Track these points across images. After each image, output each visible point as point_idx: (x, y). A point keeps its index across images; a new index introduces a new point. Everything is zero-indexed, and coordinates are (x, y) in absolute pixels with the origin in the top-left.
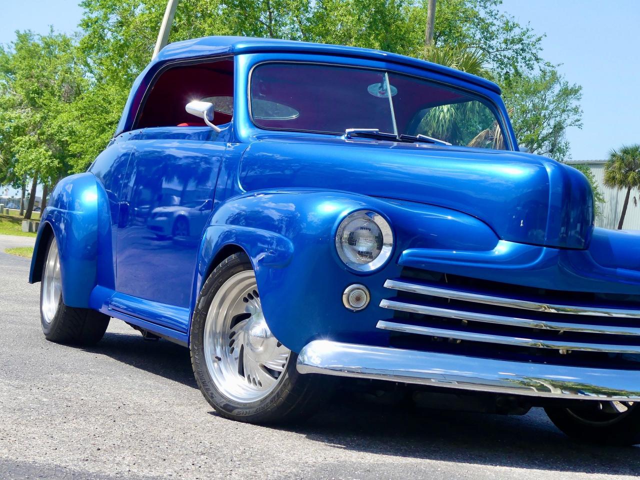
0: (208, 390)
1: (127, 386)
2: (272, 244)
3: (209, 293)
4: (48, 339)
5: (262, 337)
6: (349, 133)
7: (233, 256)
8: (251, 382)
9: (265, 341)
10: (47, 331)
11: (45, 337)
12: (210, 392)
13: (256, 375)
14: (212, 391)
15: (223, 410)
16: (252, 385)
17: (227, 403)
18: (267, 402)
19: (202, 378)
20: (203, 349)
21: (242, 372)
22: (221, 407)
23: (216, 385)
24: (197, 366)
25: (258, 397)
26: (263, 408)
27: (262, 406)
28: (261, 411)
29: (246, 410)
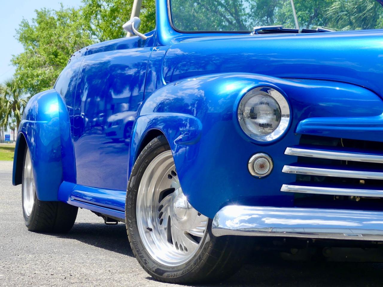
0: (142, 257)
1: (81, 261)
2: (186, 126)
3: (138, 173)
4: (29, 230)
5: (184, 208)
6: (256, 30)
7: (155, 140)
8: (178, 249)
9: (187, 211)
10: (27, 223)
11: (27, 228)
12: (144, 259)
13: (182, 242)
14: (146, 258)
15: (156, 274)
16: (179, 251)
17: (159, 267)
18: (191, 265)
19: (137, 247)
20: (136, 222)
21: (170, 240)
22: (154, 272)
23: (148, 253)
24: (132, 237)
25: (184, 261)
26: (188, 270)
27: (187, 269)
28: (186, 273)
29: (174, 273)
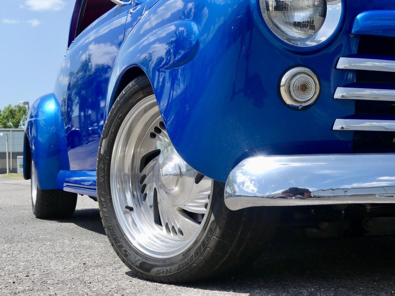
0: (121, 247)
3: (110, 134)
5: (177, 175)
8: (170, 232)
9: (180, 179)
12: (124, 249)
13: (174, 223)
14: (126, 248)
15: (141, 271)
16: (172, 235)
17: (144, 260)
18: (191, 255)
20: (111, 199)
21: (158, 221)
22: (137, 266)
23: (129, 240)
24: (106, 220)
25: (180, 250)
26: (187, 263)
27: (185, 262)
28: (185, 267)
29: (166, 268)
